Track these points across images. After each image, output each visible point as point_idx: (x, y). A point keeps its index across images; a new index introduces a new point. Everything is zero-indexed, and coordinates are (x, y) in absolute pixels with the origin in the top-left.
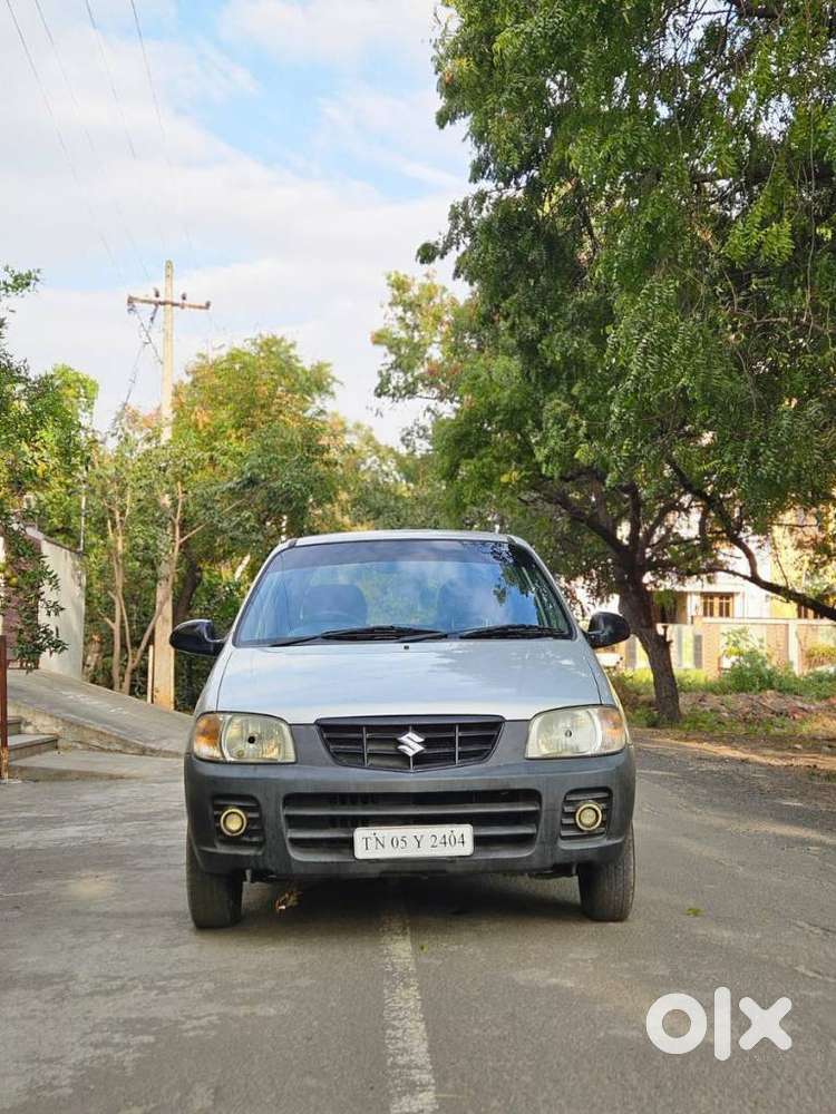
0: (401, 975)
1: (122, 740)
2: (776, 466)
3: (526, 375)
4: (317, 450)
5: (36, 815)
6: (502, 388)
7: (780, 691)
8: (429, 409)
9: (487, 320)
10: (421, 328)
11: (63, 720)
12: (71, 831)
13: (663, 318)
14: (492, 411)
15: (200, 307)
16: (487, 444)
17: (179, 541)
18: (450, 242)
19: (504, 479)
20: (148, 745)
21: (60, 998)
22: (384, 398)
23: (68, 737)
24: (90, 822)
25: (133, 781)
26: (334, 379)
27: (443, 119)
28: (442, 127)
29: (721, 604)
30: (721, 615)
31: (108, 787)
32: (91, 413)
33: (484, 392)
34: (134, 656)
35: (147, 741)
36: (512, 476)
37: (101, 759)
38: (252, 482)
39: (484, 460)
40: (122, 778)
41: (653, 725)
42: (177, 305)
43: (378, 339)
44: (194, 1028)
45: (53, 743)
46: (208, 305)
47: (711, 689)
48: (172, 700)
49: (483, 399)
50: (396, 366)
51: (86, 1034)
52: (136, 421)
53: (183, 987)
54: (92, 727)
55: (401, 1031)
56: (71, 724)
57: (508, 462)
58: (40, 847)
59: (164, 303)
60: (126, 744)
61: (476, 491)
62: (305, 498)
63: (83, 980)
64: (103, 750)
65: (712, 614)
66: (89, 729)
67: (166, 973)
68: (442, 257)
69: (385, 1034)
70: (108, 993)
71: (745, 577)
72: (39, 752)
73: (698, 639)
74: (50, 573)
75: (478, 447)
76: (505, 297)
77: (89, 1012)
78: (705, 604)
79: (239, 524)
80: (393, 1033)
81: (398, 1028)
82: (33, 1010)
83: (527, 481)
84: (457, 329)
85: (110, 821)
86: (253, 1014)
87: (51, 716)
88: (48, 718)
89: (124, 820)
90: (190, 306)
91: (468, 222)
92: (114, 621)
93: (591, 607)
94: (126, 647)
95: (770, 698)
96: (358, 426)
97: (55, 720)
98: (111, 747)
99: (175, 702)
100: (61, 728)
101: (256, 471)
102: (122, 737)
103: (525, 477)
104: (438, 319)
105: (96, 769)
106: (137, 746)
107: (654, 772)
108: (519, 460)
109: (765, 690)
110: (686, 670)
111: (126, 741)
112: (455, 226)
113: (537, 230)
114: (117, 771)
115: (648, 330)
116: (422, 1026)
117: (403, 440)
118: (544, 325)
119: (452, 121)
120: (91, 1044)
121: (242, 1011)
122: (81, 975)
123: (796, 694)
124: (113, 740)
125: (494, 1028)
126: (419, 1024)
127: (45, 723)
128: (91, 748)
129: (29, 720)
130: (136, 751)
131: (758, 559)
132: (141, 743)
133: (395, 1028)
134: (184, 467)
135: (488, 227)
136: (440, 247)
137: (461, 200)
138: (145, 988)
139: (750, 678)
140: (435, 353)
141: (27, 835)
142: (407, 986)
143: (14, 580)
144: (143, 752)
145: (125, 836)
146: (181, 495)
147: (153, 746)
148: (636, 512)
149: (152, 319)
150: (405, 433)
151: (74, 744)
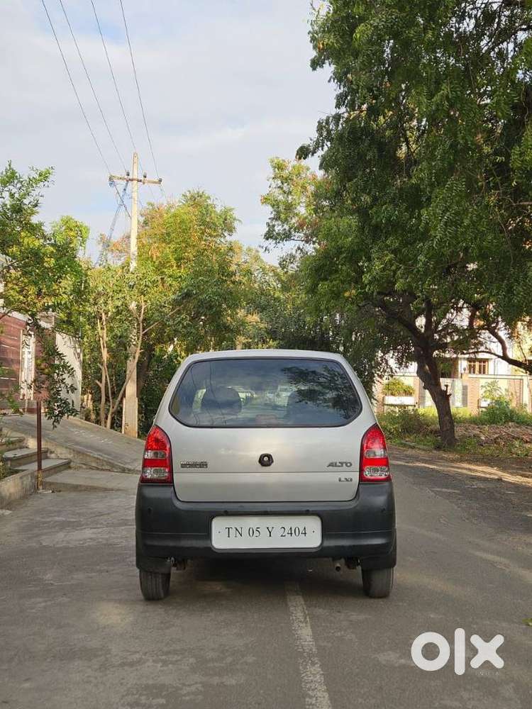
0: (309, 654)
1: (110, 463)
2: (525, 297)
3: (361, 229)
4: (228, 274)
5: (64, 519)
6: (347, 236)
7: (517, 423)
8: (299, 248)
9: (338, 194)
10: (293, 194)
11: (74, 451)
12: (88, 533)
13: (458, 203)
14: (339, 251)
15: (155, 183)
16: (336, 271)
17: (142, 333)
18: (318, 145)
19: (347, 294)
20: (126, 466)
21: (103, 667)
22: (270, 240)
23: (77, 461)
24: (99, 526)
25: (119, 493)
26: (235, 219)
27: (316, 64)
28: (314, 69)
29: (480, 366)
30: (480, 373)
31: (106, 497)
32: (85, 248)
33: (334, 239)
34: (114, 403)
35: (126, 463)
36: (351, 293)
37: (98, 476)
38: (188, 295)
39: (334, 282)
40: (112, 490)
41: (438, 448)
42: (141, 181)
43: (265, 200)
44: (188, 694)
45: (67, 465)
46: (160, 181)
47: (474, 421)
48: (137, 430)
49: (333, 243)
50: (277, 218)
51: (123, 696)
52: (109, 246)
53: (177, 661)
54: (91, 455)
55: (314, 699)
56: (79, 452)
57: (350, 284)
58: (71, 546)
59: (132, 180)
60: (113, 466)
61: (328, 301)
62: (220, 306)
63: (115, 653)
64: (98, 469)
65: (474, 372)
66: (89, 456)
67: (165, 649)
68: (313, 155)
69: (305, 701)
70: (132, 664)
71: (499, 357)
72: (60, 471)
73: (465, 388)
74: (69, 367)
75: (331, 273)
76: (350, 180)
77: (123, 679)
78: (470, 366)
79: (180, 322)
80: (310, 700)
81: (312, 697)
82: (89, 677)
83: (361, 296)
84: (316, 195)
85: (111, 526)
86: (222, 683)
87: (66, 448)
88: (64, 449)
89: (120, 525)
90: (149, 182)
91: (329, 132)
92: (101, 382)
93: (398, 370)
94: (108, 397)
95: (511, 429)
96: (250, 250)
97: (68, 450)
98: (104, 468)
99: (138, 433)
100: (72, 455)
101: (190, 288)
102: (110, 461)
103: (360, 293)
104: (304, 187)
105: (95, 484)
106: (120, 467)
107: (444, 490)
108: (356, 282)
109: (508, 422)
110: (457, 408)
111: (113, 464)
112: (321, 135)
113: (372, 139)
114: (110, 485)
115: (448, 211)
116: (326, 695)
117: (280, 264)
118: (375, 199)
119: (322, 67)
120: (128, 704)
121: (216, 680)
122: (113, 650)
123: (528, 425)
124: (104, 463)
125: (370, 698)
126: (325, 694)
127: (63, 452)
128: (91, 468)
129: (53, 450)
130: (119, 470)
131: (507, 345)
132: (122, 465)
133: (311, 697)
134: (146, 286)
135: (340, 137)
136: (311, 148)
137: (325, 118)
138: (154, 661)
139: (499, 415)
140: (302, 210)
141: (61, 535)
142: (313, 664)
143: (47, 370)
144: (123, 470)
145: (122, 538)
146: (143, 304)
147: (130, 467)
148: (429, 311)
149: (125, 190)
150: (282, 260)
151: (80, 465)
